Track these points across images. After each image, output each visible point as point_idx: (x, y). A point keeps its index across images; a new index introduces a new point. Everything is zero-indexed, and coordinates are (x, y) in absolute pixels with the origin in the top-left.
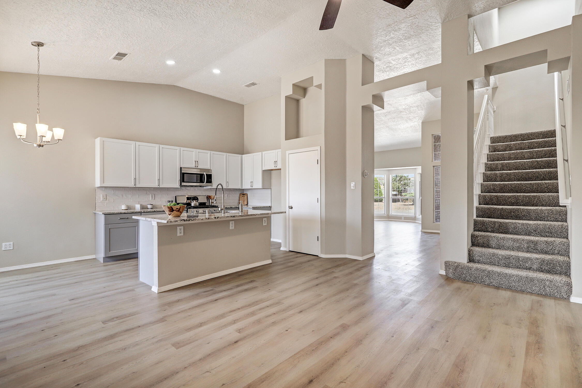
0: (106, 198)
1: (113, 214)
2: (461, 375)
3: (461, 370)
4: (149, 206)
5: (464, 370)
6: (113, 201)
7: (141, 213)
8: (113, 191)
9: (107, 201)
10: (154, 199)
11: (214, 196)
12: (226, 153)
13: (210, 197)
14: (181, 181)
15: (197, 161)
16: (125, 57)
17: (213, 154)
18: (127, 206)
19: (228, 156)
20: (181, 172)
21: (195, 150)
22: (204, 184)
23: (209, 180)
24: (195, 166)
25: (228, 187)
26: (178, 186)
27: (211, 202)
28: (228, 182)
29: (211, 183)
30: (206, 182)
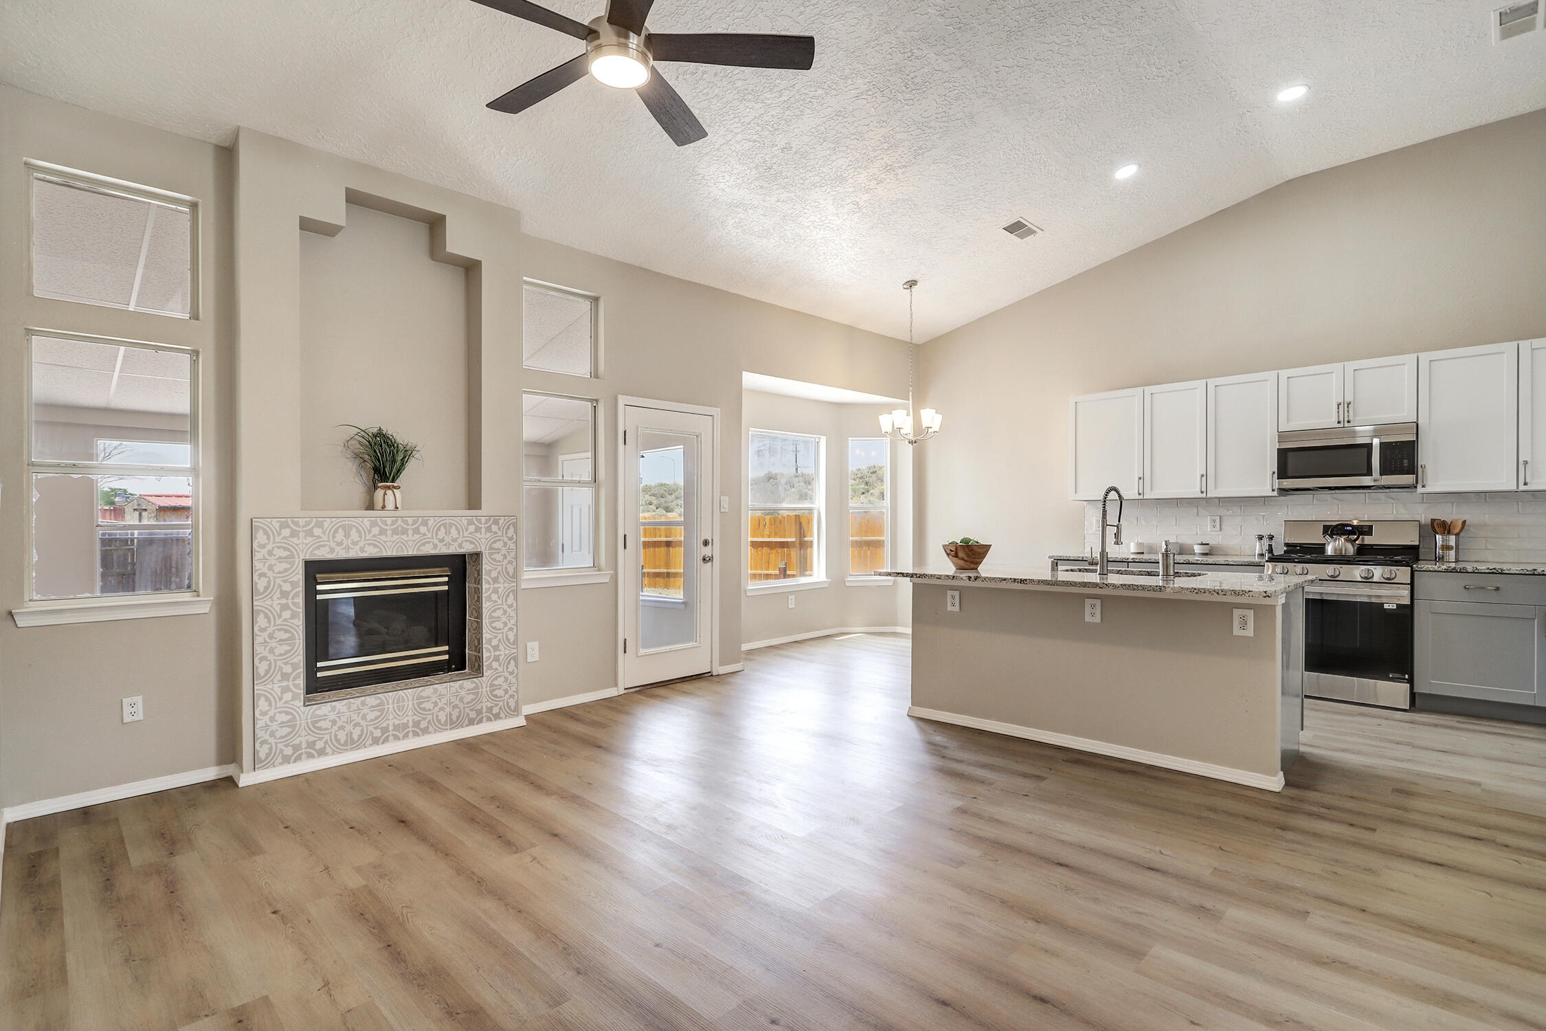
1: (1068, 560)
2: (442, 1006)
3: (456, 1014)
4: (1197, 549)
5: (451, 1019)
7: (1128, 562)
10: (1221, 530)
11: (1462, 524)
12: (1515, 343)
13: (1445, 528)
14: (1283, 473)
15: (1349, 404)
16: (1029, 225)
17: (1431, 361)
18: (1139, 544)
19: (1532, 349)
20: (1279, 445)
21: (1337, 367)
22: (1375, 481)
23: (1402, 463)
24: (1339, 422)
25: (1525, 484)
26: (1273, 490)
27: (1442, 546)
28: (1526, 463)
29: (1414, 474)
30: (1383, 472)
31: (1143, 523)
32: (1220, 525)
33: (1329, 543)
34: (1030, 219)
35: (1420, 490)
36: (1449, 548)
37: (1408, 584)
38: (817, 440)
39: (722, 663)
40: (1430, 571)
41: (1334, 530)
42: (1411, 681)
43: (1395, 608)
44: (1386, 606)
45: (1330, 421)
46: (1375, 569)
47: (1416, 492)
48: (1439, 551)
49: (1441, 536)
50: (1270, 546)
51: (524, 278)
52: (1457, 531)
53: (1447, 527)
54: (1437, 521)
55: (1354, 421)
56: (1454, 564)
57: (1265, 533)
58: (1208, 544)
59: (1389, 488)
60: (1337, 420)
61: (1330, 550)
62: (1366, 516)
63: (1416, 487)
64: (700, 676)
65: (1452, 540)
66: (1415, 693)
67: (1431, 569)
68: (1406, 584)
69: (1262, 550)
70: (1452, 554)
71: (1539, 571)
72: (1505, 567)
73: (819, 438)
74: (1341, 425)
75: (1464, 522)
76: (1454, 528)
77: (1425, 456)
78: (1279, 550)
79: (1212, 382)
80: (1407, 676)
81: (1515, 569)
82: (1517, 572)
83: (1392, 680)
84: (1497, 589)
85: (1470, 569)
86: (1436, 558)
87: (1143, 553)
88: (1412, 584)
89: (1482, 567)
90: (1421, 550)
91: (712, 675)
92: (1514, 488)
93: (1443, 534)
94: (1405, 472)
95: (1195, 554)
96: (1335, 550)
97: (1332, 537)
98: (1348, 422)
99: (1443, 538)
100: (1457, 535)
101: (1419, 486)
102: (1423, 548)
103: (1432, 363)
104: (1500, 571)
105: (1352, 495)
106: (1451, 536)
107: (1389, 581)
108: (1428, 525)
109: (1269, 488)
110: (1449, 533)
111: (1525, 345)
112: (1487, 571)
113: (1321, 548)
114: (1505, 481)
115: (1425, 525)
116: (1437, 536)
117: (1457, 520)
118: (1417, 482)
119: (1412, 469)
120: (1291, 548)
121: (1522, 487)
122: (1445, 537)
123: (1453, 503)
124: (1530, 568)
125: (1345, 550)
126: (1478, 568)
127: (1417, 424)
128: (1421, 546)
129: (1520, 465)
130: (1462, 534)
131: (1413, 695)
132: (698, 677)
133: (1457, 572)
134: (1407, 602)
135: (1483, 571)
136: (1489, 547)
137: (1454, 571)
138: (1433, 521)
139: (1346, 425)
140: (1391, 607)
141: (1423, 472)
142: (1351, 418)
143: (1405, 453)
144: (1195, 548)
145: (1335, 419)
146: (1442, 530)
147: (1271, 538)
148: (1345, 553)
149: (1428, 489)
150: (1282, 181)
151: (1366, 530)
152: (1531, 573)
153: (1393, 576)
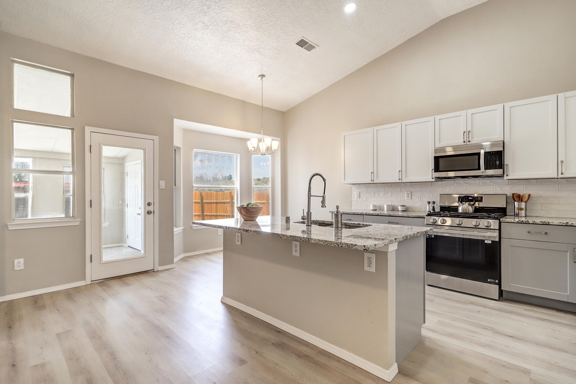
0: (360, 196)
6: (366, 200)
7: (364, 215)
8: (366, 188)
9: (361, 199)
10: (411, 199)
11: (528, 196)
12: (556, 95)
13: (519, 198)
14: (437, 169)
15: (469, 132)
16: (310, 43)
17: (510, 107)
18: (374, 206)
19: (565, 98)
20: (435, 154)
21: (463, 113)
22: (482, 173)
23: (496, 163)
24: (464, 142)
25: (562, 174)
26: (433, 178)
27: (518, 208)
28: (562, 162)
29: (502, 169)
30: (486, 168)
31: (377, 195)
32: (411, 196)
33: (460, 206)
34: (310, 39)
35: (506, 177)
36: (521, 209)
37: (498, 230)
38: (236, 156)
39: (160, 265)
40: (509, 222)
41: (463, 199)
42: (500, 284)
43: (491, 243)
44: (486, 242)
45: (459, 141)
46: (480, 221)
47: (504, 179)
48: (517, 211)
49: (517, 203)
50: (434, 207)
51: (11, 58)
52: (526, 200)
53: (521, 198)
54: (515, 195)
55: (472, 141)
56: (524, 218)
57: (431, 201)
58: (405, 206)
59: (491, 177)
60: (463, 141)
61: (460, 210)
62: (480, 192)
63: (504, 176)
64: (146, 272)
65: (523, 205)
66: (502, 290)
67: (510, 221)
68: (497, 230)
69: (430, 209)
70: (523, 213)
71: (570, 223)
72: (551, 221)
73: (237, 155)
74: (465, 143)
75: (529, 195)
76: (524, 198)
77: (507, 160)
78: (438, 210)
79: (404, 123)
80: (497, 281)
81: (556, 222)
82: (557, 224)
83: (490, 283)
84: (546, 233)
85: (531, 221)
86: (515, 215)
87: (376, 210)
88: (500, 230)
89: (538, 221)
90: (508, 210)
91: (154, 271)
92: (555, 176)
93: (518, 201)
94: (497, 168)
95: (398, 211)
96: (463, 210)
97: (462, 203)
98: (469, 141)
99: (518, 204)
100: (526, 202)
101: (505, 175)
102: (509, 209)
103: (512, 108)
104: (547, 223)
105: (472, 181)
106: (522, 203)
107: (488, 228)
108: (511, 197)
109: (431, 177)
110: (522, 201)
111: (561, 95)
112: (540, 223)
113: (456, 209)
114: (551, 173)
115: (509, 197)
116: (515, 203)
117: (526, 194)
118: (504, 173)
119: (501, 166)
120: (443, 209)
121: (560, 176)
122: (519, 203)
123: (524, 185)
124: (564, 221)
125: (468, 210)
126: (535, 221)
127: (504, 142)
128: (508, 208)
129: (559, 163)
130: (528, 202)
131: (501, 292)
132: (145, 272)
133: (524, 223)
134: (497, 240)
135: (538, 223)
136: (544, 209)
137: (522, 223)
138: (513, 194)
139: (468, 143)
140: (488, 242)
141: (507, 168)
142: (470, 140)
143: (497, 157)
144: (399, 208)
145: (462, 140)
146: (518, 199)
147: (434, 203)
148: (468, 212)
149: (510, 177)
150: (438, 20)
151: (479, 199)
152: (565, 225)
153: (489, 225)
